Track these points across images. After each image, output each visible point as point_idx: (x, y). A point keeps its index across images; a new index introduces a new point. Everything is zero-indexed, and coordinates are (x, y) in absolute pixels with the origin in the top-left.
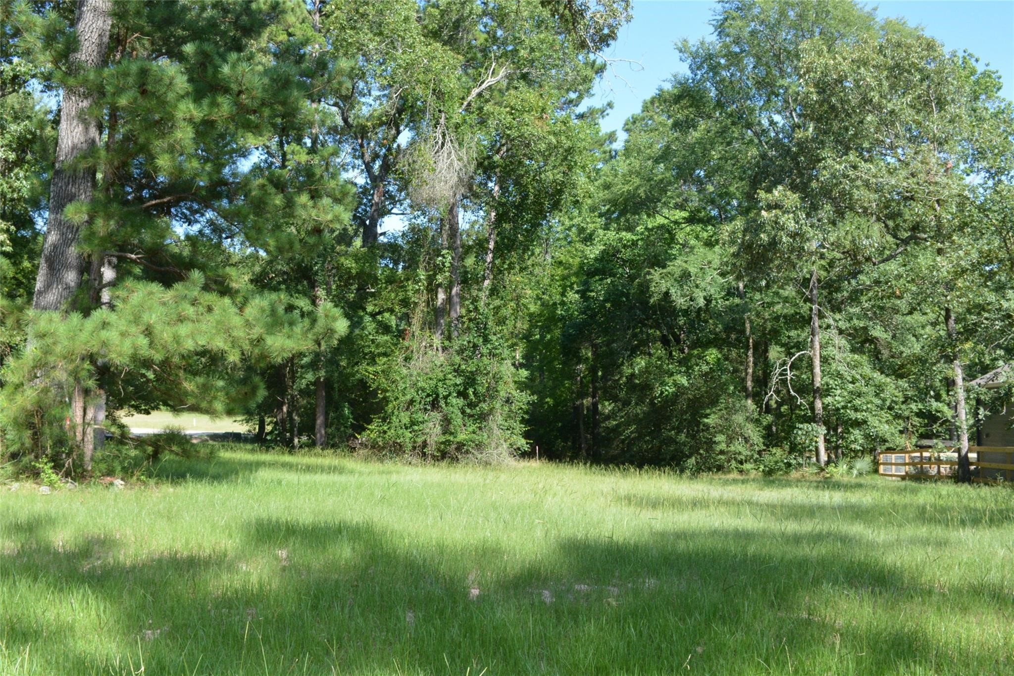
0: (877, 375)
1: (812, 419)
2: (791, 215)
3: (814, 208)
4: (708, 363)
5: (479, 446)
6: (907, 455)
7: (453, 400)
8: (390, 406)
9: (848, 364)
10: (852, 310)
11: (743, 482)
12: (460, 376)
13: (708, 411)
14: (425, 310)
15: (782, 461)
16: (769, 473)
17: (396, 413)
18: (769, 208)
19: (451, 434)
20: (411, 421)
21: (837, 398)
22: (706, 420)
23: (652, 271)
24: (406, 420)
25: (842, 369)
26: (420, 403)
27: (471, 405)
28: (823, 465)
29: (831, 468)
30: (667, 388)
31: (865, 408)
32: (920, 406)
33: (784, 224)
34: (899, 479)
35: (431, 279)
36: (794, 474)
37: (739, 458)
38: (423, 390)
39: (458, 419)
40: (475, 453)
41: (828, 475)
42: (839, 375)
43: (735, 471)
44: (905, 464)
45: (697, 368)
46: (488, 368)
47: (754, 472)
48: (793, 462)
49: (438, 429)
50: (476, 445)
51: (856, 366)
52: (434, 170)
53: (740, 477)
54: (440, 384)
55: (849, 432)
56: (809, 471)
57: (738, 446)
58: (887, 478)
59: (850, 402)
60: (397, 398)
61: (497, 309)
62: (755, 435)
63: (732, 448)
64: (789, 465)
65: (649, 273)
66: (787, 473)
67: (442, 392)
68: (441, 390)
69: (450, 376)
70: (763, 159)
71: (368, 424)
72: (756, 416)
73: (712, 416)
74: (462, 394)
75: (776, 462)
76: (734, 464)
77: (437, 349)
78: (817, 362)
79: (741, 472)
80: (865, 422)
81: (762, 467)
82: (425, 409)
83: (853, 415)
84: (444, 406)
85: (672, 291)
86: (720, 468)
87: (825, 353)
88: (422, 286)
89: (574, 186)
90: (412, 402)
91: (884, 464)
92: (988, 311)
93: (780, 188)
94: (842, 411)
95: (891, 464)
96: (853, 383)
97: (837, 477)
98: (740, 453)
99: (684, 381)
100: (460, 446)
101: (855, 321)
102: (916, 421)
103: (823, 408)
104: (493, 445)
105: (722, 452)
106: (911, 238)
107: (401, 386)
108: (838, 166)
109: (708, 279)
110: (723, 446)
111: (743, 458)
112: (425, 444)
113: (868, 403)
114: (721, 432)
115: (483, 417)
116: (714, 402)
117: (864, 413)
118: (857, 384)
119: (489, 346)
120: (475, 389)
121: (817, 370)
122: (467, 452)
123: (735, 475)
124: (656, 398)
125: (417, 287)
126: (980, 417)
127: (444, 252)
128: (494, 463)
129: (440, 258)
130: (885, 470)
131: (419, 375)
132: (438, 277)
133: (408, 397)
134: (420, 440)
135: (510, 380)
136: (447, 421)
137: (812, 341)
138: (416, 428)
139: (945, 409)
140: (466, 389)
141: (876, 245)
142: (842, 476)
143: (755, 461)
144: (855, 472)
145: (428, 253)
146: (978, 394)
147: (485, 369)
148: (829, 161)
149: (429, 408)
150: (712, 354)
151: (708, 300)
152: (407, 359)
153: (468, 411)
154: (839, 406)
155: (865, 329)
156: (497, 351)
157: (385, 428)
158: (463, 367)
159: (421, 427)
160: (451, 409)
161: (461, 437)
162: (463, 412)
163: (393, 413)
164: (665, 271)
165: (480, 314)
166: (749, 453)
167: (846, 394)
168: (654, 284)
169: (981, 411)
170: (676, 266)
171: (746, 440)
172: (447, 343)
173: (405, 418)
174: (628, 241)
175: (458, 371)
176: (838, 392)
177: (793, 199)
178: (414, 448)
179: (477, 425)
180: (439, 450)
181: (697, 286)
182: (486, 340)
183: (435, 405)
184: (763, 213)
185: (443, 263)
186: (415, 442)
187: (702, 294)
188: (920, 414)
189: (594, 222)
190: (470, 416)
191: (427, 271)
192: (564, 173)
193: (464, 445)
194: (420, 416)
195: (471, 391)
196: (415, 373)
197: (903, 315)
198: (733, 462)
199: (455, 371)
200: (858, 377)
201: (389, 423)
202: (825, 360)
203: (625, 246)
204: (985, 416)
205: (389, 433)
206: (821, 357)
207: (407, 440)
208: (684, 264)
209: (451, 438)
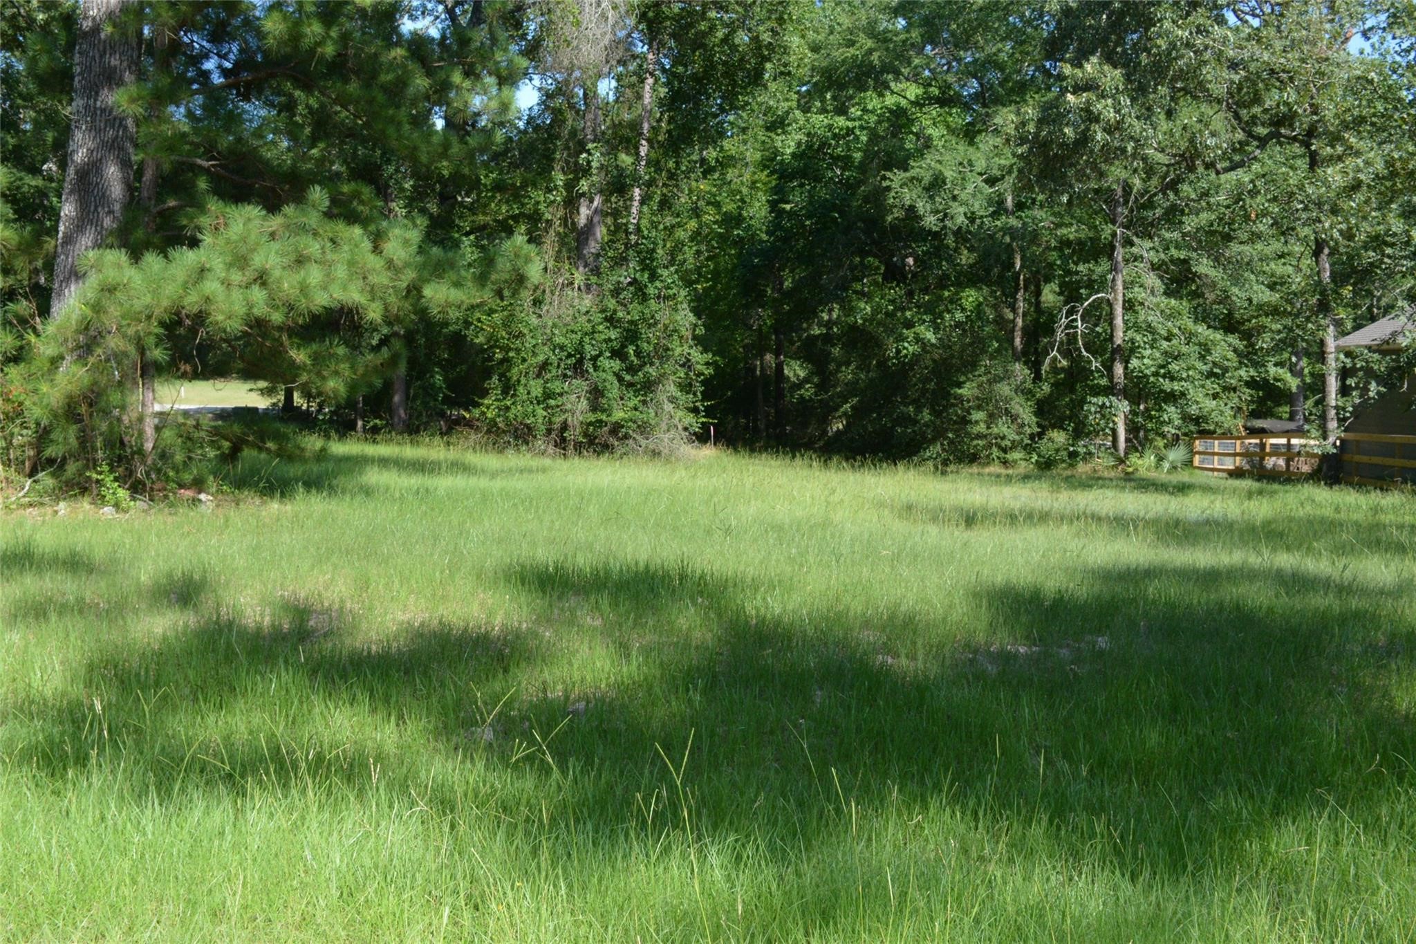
0: (1201, 329)
1: (1110, 390)
2: (1110, 101)
3: (1142, 90)
4: (963, 310)
5: (644, 428)
6: (1238, 442)
7: (605, 362)
8: (515, 370)
9: (1162, 312)
10: (1167, 235)
11: (1009, 478)
12: (615, 327)
13: (962, 379)
14: (561, 230)
15: (1067, 449)
16: (1046, 465)
17: (523, 381)
18: (1077, 90)
19: (603, 411)
20: (544, 392)
21: (1146, 361)
22: (960, 391)
23: (888, 174)
24: (537, 391)
25: (1154, 319)
26: (558, 366)
27: (632, 370)
28: (1122, 453)
29: (1134, 459)
30: (906, 345)
31: (1184, 375)
32: (1252, 372)
33: (1100, 114)
34: (1225, 475)
35: (569, 186)
36: (1082, 468)
37: (1003, 444)
38: (562, 348)
39: (614, 390)
40: (638, 437)
41: (1130, 470)
42: (1150, 329)
43: (997, 462)
44: (1235, 455)
45: (947, 316)
46: (657, 317)
47: (1023, 464)
48: (1082, 450)
49: (584, 404)
50: (639, 427)
51: (1172, 315)
52: (578, 24)
53: (1003, 471)
54: (587, 339)
55: (1160, 409)
56: (1102, 463)
57: (1003, 427)
58: (1206, 472)
59: (1163, 367)
60: (524, 360)
61: (670, 230)
62: (1026, 413)
63: (995, 430)
64: (1073, 455)
65: (884, 178)
66: (1072, 466)
67: (590, 351)
68: (588, 347)
69: (601, 328)
70: (1067, 17)
71: (483, 397)
72: (1028, 384)
73: (968, 385)
74: (618, 354)
75: (1057, 450)
76: (995, 452)
77: (579, 288)
78: (1119, 310)
79: (1005, 463)
80: (1183, 394)
81: (1035, 458)
82: (565, 376)
83: (1167, 385)
84: (591, 370)
85: (920, 205)
86: (973, 459)
87: (1131, 296)
88: (558, 197)
89: (786, 50)
90: (545, 366)
91: (1200, 453)
92: (1392, 245)
93: (1094, 59)
94: (1152, 379)
95: (1214, 454)
96: (1168, 339)
97: (1143, 473)
98: (1003, 438)
99: (930, 336)
100: (616, 429)
101: (1173, 251)
102: (1247, 393)
103: (1125, 375)
104: (664, 427)
105: (980, 436)
106: (1270, 136)
107: (529, 342)
108: (1180, 32)
109: (970, 188)
110: (982, 428)
111: (1009, 444)
112: (565, 427)
113: (1189, 369)
114: (979, 408)
115: (648, 386)
116: (971, 365)
117: (1183, 383)
118: (1174, 342)
119: (658, 284)
120: (637, 346)
121: (1119, 321)
122: (626, 437)
123: (995, 468)
124: (889, 358)
125: (552, 198)
126: (1371, 394)
127: (590, 146)
128: (665, 451)
129: (584, 155)
130: (1202, 462)
131: (554, 325)
132: (583, 182)
133: (541, 358)
134: (558, 420)
135: (689, 334)
136: (596, 394)
137: (1114, 280)
138: (552, 402)
139: (1288, 376)
140: (623, 346)
141: (1225, 145)
142: (1148, 469)
143: (1025, 448)
144: (1166, 465)
145: (567, 148)
146: (1367, 362)
147: (653, 317)
148: (1167, 25)
149: (569, 373)
150: (970, 297)
151: (972, 218)
152: (537, 303)
153: (628, 378)
154: (1148, 372)
155: (1185, 262)
156: (671, 292)
157: (508, 403)
158: (620, 314)
159: (560, 401)
160: (604, 375)
161: (618, 415)
162: (620, 379)
163: (519, 381)
164: (908, 175)
165: (643, 237)
166: (1017, 438)
167: (1158, 355)
168: (893, 194)
169: (1373, 386)
170: (922, 168)
171: (1014, 418)
172: (594, 279)
173: (536, 389)
174: (841, 129)
175: (611, 320)
176: (1148, 352)
177: (1113, 77)
178: (549, 431)
179: (640, 398)
180: (586, 435)
181: (954, 198)
182: (653, 277)
183: (578, 369)
184: (1070, 97)
185: (589, 162)
186: (550, 423)
187: (962, 210)
188: (1252, 383)
189: (787, 100)
190: (630, 385)
191: (565, 173)
192: (772, 30)
193: (623, 426)
194: (556, 386)
195: (631, 350)
196: (550, 323)
197: (1241, 243)
198: (995, 449)
199: (606, 319)
200: (1176, 331)
201: (513, 396)
202: (1129, 306)
203: (835, 136)
204: (1378, 393)
205: (513, 410)
206: (1124, 301)
207: (540, 421)
208: (938, 166)
209: (604, 418)
